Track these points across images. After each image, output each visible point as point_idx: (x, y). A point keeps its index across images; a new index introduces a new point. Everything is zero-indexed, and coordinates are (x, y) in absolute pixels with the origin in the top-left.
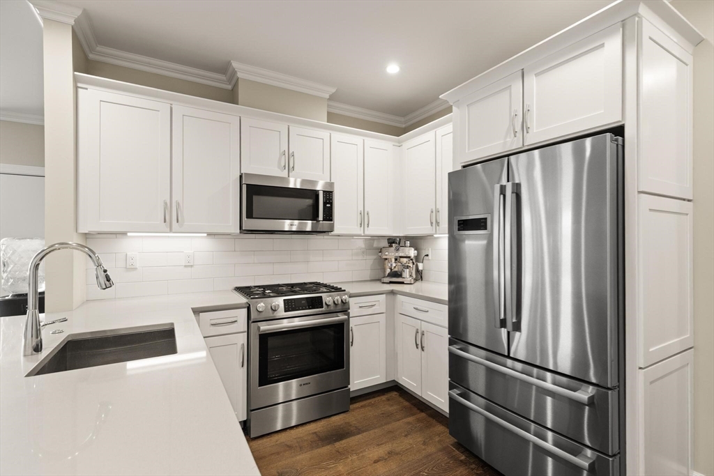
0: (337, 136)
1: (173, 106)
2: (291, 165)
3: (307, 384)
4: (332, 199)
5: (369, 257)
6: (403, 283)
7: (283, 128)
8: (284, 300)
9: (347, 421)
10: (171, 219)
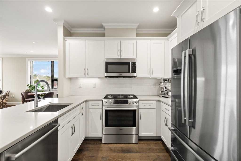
0: (139, 41)
1: (86, 41)
2: (121, 54)
3: (121, 130)
4: (136, 65)
5: (156, 86)
6: (167, 97)
7: (119, 41)
8: (114, 100)
9: (135, 147)
10: (86, 74)
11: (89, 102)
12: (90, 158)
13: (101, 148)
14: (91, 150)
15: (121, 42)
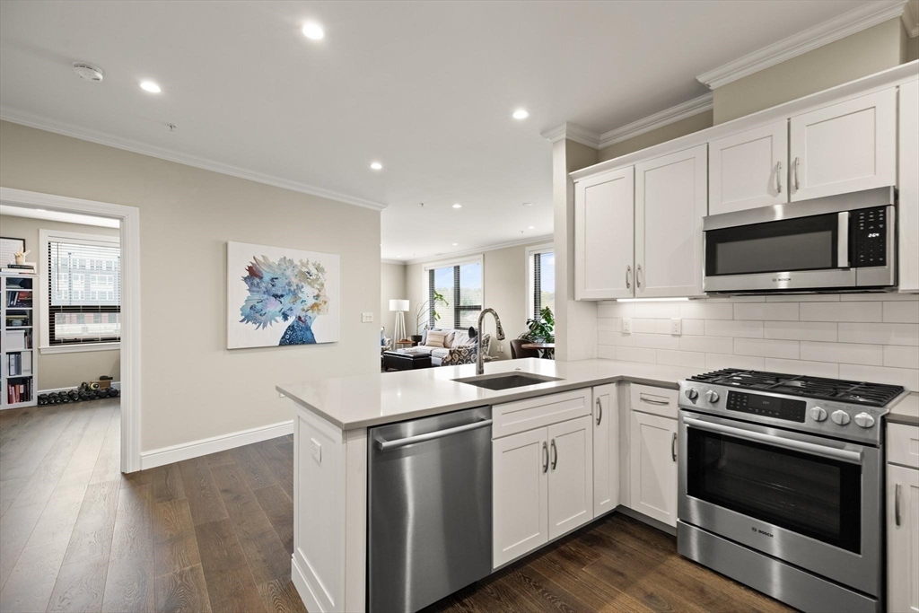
1: (636, 166)
2: (793, 183)
3: (765, 533)
4: (884, 221)
7: (779, 125)
8: (730, 391)
10: (634, 284)
11: (632, 385)
12: (607, 572)
13: (662, 567)
14: (624, 552)
15: (789, 124)
